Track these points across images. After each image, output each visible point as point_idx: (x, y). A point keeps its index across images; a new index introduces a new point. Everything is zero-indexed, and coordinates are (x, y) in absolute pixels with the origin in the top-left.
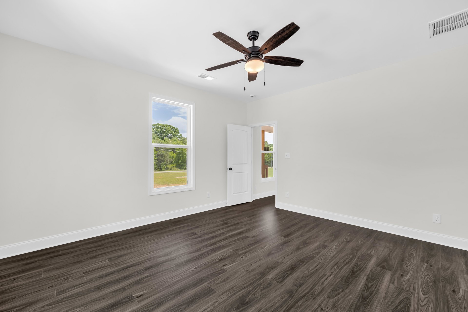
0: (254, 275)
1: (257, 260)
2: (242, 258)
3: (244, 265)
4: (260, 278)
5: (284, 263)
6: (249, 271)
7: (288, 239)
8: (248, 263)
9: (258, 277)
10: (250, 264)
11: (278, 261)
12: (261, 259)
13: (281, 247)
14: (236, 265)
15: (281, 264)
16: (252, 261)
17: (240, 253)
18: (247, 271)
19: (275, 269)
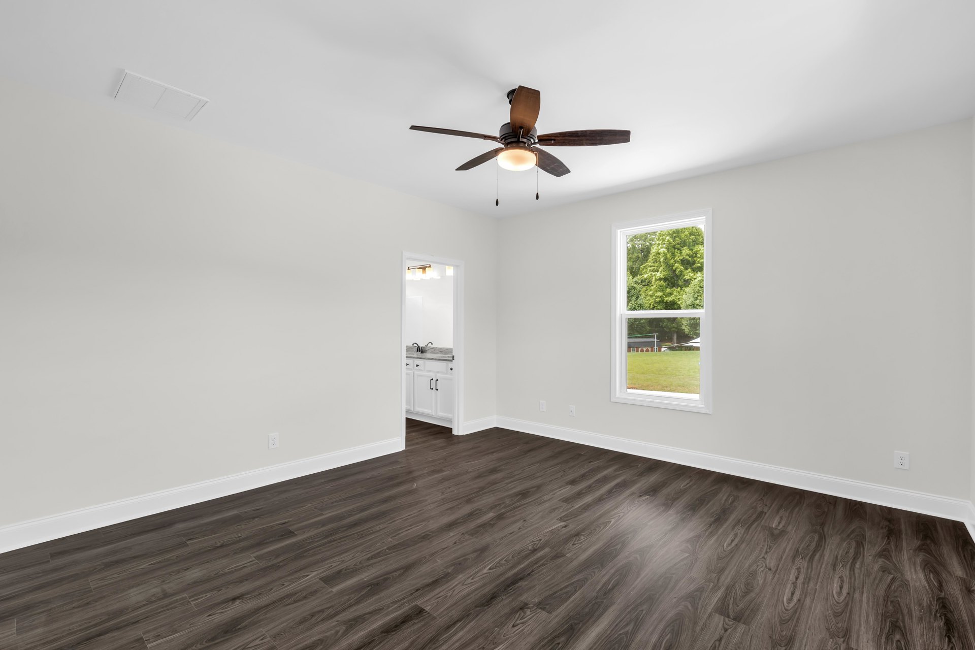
0: (514, 516)
1: (509, 536)
2: (539, 539)
3: (532, 528)
4: (504, 514)
5: (460, 534)
6: (522, 521)
7: (414, 604)
8: (526, 531)
9: (508, 514)
10: (523, 530)
11: (471, 537)
12: (502, 538)
13: (450, 570)
14: (547, 528)
15: (466, 533)
16: (520, 534)
17: (547, 550)
18: (525, 521)
19: (479, 525)
